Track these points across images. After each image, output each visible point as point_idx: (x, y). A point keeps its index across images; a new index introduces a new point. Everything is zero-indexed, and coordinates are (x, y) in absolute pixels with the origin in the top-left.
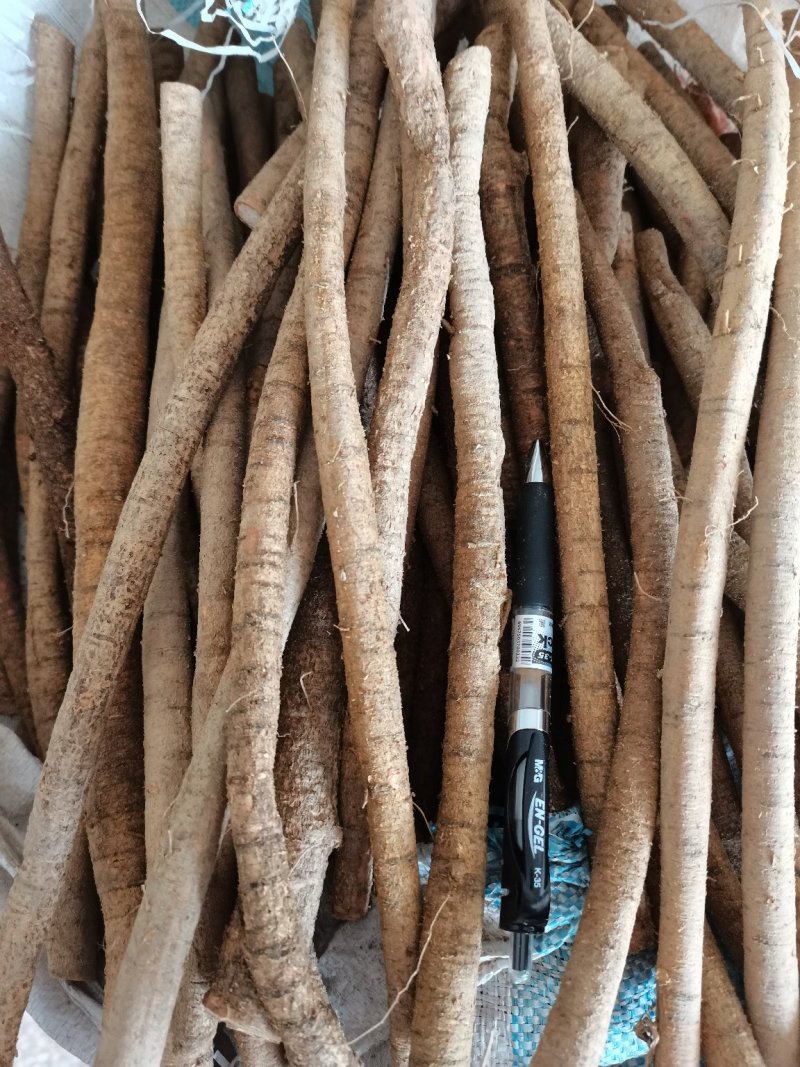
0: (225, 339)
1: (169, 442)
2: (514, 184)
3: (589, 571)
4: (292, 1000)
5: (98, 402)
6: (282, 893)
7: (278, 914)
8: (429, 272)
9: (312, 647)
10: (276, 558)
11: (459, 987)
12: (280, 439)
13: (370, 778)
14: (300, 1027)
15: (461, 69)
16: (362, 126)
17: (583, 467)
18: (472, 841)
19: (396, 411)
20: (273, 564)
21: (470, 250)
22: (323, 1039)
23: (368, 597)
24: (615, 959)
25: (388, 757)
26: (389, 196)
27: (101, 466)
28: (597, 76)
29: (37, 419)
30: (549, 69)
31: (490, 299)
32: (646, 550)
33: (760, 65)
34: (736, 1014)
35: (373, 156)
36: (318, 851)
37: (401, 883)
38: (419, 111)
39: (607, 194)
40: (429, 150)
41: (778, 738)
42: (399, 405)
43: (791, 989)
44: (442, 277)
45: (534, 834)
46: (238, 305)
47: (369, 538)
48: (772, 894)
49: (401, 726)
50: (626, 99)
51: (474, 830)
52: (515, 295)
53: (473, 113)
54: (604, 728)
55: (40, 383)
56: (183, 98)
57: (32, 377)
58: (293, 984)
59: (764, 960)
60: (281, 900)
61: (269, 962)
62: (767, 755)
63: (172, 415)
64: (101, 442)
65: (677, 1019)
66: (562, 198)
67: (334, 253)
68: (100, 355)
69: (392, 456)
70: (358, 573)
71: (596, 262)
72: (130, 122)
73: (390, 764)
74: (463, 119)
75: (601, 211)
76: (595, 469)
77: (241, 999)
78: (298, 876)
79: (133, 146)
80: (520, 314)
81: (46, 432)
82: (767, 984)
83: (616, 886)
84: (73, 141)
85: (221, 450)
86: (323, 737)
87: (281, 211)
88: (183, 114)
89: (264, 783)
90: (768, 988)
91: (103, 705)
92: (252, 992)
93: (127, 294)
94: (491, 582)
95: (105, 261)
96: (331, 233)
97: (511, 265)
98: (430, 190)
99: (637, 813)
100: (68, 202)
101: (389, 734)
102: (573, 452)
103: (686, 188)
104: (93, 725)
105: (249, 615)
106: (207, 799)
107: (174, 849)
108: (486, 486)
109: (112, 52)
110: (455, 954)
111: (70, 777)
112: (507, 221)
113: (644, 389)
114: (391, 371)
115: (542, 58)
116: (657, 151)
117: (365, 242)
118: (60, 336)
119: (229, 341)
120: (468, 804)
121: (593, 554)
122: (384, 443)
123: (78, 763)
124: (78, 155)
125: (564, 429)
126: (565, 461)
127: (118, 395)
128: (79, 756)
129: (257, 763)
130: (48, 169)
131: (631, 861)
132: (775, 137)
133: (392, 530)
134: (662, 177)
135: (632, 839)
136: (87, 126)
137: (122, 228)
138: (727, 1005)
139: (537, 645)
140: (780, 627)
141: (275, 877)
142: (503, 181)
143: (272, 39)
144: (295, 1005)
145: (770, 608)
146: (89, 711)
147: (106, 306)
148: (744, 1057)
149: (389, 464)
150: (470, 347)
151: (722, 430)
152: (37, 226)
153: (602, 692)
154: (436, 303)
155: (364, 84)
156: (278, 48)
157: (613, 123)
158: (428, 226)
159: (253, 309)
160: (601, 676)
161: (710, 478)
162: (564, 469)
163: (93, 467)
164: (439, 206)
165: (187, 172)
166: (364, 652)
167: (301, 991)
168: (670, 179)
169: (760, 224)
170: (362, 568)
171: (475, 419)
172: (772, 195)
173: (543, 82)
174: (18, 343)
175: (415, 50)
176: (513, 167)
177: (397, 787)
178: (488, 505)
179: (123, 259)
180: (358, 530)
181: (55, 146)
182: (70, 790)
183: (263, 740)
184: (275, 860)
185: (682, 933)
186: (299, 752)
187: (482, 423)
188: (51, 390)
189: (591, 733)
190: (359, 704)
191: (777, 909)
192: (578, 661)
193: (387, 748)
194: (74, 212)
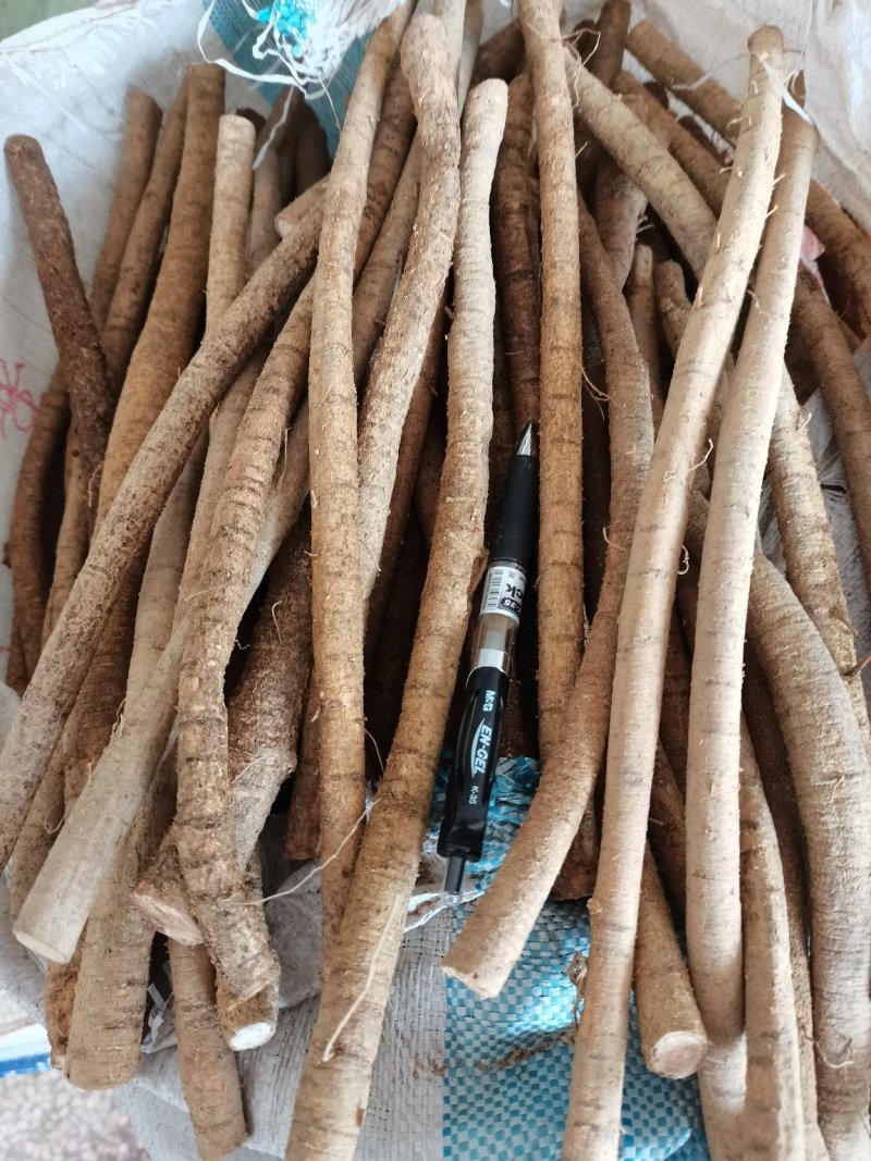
0: (246, 320)
1: (183, 401)
2: (528, 204)
3: (564, 532)
4: (210, 871)
5: (136, 392)
6: (216, 772)
7: (209, 790)
8: (428, 255)
9: (291, 590)
10: (257, 486)
11: (386, 900)
12: (276, 391)
13: (322, 694)
14: (214, 899)
15: (478, 98)
16: (390, 149)
17: (566, 437)
18: (418, 767)
19: (388, 374)
20: (253, 490)
21: (474, 246)
22: (237, 918)
23: (338, 525)
24: (540, 871)
25: (342, 674)
26: (408, 205)
27: (130, 445)
28: (610, 112)
29: (83, 413)
30: (561, 101)
31: (490, 290)
32: (621, 513)
33: (754, 96)
34: (671, 954)
35: (398, 177)
36: (269, 769)
37: (343, 801)
38: (433, 124)
39: (619, 220)
40: (440, 156)
41: (722, 666)
42: (391, 369)
43: (730, 930)
44: (441, 261)
45: (477, 756)
46: (262, 293)
47: (346, 475)
48: (711, 825)
49: (360, 650)
50: (634, 130)
51: (421, 756)
52: (521, 297)
53: (486, 132)
54: (565, 677)
55: (89, 381)
56: (238, 128)
57: (83, 374)
58: (213, 857)
59: (702, 896)
60: (214, 779)
61: (193, 833)
62: (710, 683)
63: (188, 379)
64: (133, 425)
65: (606, 950)
66: (563, 205)
67: (345, 239)
68: (144, 354)
69: (382, 414)
70: (331, 503)
71: (600, 270)
72: (199, 165)
73: (342, 682)
74: (475, 138)
75: (613, 234)
76: (579, 441)
77: (166, 880)
78: (243, 784)
79: (199, 185)
80: (524, 314)
81: (88, 425)
82: (704, 923)
83: (551, 807)
84: (152, 186)
85: (231, 415)
86: (291, 671)
87: (311, 220)
88: (235, 141)
89: (212, 669)
90: (706, 927)
91: (91, 633)
92: (178, 876)
93: (176, 306)
94: (465, 534)
95: (161, 279)
96: (345, 223)
97: (519, 271)
98: (436, 187)
99: (583, 745)
100: (139, 236)
101: (344, 653)
102: (556, 423)
103: (682, 200)
104: (78, 650)
105: (223, 528)
106: (163, 693)
107: (123, 733)
108: (469, 448)
109: (192, 110)
110: (386, 867)
111: (49, 695)
112: (519, 234)
113: (631, 371)
114: (386, 340)
115: (555, 93)
116: (659, 171)
117: (382, 241)
118: (117, 350)
119: (249, 322)
120: (419, 732)
121: (569, 517)
122: (374, 403)
123: (60, 684)
124: (153, 199)
125: (550, 402)
126: (549, 432)
127: (156, 387)
128: (62, 677)
129: (209, 651)
130: (126, 212)
131: (569, 787)
132: (762, 149)
133: (375, 482)
134: (661, 192)
135: (573, 766)
136: (165, 174)
137: (180, 252)
138: (664, 948)
139: (503, 592)
140: (729, 562)
141: (211, 756)
142: (517, 200)
143: (320, 80)
144: (213, 878)
145: (721, 546)
146: (76, 636)
147: (156, 315)
148: (673, 993)
149: (377, 421)
150: (465, 327)
151: (686, 388)
152: (111, 260)
153: (566, 644)
154: (433, 283)
155: (396, 117)
156: (325, 89)
157: (622, 151)
158: (431, 216)
159: (276, 299)
160: (567, 629)
161: (674, 432)
162: (548, 440)
163: (122, 446)
164: (443, 199)
165: (235, 191)
166: (329, 574)
167: (221, 866)
168: (668, 193)
169: (739, 218)
170: (336, 499)
171: (463, 390)
172: (753, 195)
173: (554, 110)
174: (75, 343)
175: (433, 76)
176: (528, 189)
177: (348, 706)
178: (469, 465)
179: (177, 277)
180: (336, 466)
181: (134, 191)
182: (48, 708)
183: (218, 633)
184: (213, 740)
185: (617, 861)
186: (263, 679)
187: (470, 393)
188: (98, 387)
189: (554, 684)
190: (321, 624)
191: (715, 839)
192: (546, 616)
193: (342, 665)
194: (144, 245)
